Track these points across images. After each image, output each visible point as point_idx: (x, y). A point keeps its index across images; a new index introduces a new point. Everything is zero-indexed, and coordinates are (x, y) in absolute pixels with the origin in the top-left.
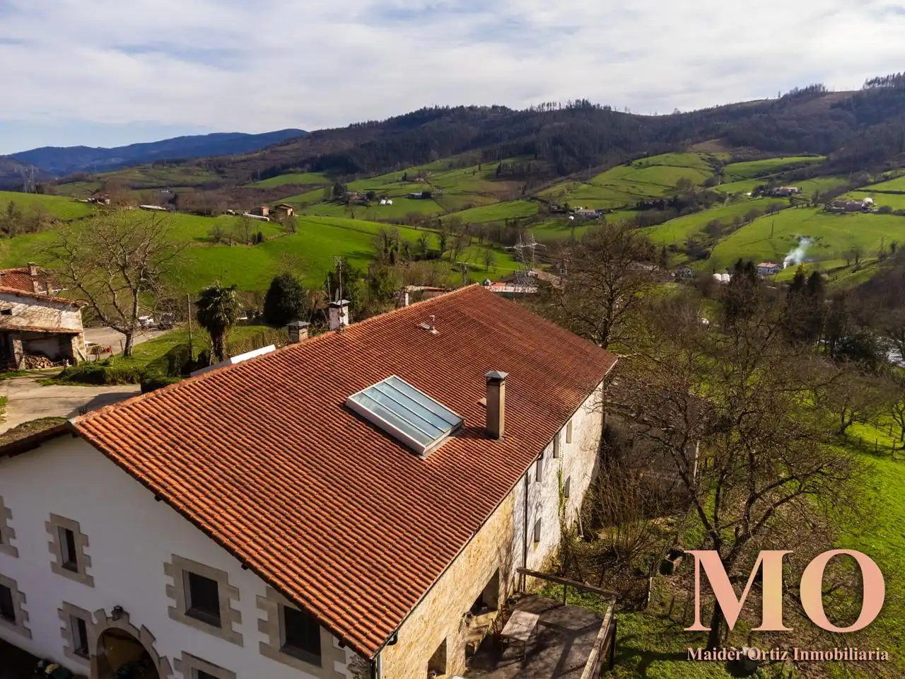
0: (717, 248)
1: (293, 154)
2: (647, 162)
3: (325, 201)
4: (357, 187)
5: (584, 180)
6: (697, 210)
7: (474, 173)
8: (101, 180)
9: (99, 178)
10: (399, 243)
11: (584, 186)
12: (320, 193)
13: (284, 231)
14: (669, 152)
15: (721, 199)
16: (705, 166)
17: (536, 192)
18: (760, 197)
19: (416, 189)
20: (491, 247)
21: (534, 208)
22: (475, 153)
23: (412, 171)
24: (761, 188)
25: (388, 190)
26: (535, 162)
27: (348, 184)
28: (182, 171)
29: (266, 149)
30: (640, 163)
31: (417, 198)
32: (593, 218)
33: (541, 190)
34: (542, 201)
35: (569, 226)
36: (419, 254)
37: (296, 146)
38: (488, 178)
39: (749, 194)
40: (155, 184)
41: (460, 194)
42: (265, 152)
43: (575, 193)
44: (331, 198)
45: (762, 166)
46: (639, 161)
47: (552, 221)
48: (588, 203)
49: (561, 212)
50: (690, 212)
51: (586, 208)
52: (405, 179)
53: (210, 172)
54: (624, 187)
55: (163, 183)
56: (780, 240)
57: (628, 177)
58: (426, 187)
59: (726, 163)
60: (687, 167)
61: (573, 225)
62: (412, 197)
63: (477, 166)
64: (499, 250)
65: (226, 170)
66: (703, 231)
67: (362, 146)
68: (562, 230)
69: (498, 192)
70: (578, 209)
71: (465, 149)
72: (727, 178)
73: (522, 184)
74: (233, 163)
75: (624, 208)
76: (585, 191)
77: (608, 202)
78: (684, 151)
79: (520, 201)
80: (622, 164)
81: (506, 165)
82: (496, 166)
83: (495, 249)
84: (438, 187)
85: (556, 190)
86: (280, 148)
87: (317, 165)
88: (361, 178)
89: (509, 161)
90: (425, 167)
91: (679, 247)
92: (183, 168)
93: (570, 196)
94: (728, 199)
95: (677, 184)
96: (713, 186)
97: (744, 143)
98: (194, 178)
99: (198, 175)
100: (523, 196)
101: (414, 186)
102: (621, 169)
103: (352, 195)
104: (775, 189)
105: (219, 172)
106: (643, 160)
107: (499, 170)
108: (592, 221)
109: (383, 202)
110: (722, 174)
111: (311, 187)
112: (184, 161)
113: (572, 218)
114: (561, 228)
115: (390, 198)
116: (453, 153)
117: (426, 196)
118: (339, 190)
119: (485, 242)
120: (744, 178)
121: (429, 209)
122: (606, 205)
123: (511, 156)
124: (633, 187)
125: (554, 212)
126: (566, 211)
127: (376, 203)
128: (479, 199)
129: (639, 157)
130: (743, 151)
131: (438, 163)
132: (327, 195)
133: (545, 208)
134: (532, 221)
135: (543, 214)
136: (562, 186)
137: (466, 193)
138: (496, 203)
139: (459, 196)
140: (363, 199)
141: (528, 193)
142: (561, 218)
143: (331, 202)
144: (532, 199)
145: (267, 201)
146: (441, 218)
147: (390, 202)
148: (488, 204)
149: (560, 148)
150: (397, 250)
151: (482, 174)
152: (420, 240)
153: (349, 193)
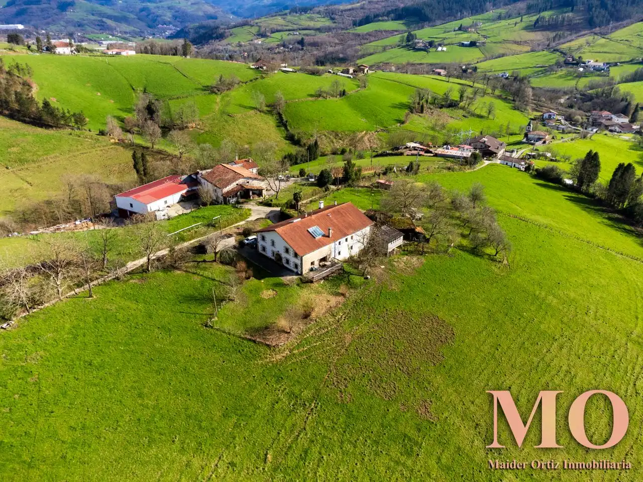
3: (399, 46)
4: (424, 35)
7: (516, 24)
11: (603, 41)
12: (397, 38)
17: (559, 44)
19: (467, 37)
21: (555, 57)
25: (445, 38)
26: (570, 15)
27: (417, 32)
28: (308, 18)
31: (466, 46)
32: (599, 70)
33: (564, 43)
34: (562, 52)
35: (576, 77)
36: (444, 103)
38: (527, 28)
40: (291, 28)
41: (500, 42)
43: (591, 47)
44: (403, 44)
47: (563, 71)
48: (600, 57)
49: (573, 64)
51: (597, 61)
52: (460, 28)
53: (326, 18)
54: (637, 42)
55: (295, 27)
58: (475, 36)
61: (580, 76)
62: (463, 45)
63: (520, 18)
65: (336, 17)
68: (570, 80)
69: (532, 41)
70: (589, 62)
73: (552, 35)
74: (342, 11)
75: (630, 62)
76: (603, 45)
79: (545, 52)
81: (543, 18)
82: (535, 18)
84: (486, 37)
89: (546, 14)
90: (480, 17)
92: (308, 15)
93: (587, 49)
98: (315, 23)
99: (317, 21)
100: (548, 47)
101: (465, 35)
103: (418, 43)
105: (332, 19)
107: (537, 22)
108: (598, 72)
109: (440, 49)
111: (392, 33)
112: (311, 10)
114: (569, 78)
115: (446, 45)
117: (473, 44)
118: (410, 38)
121: (471, 56)
122: (613, 58)
125: (567, 63)
126: (578, 63)
127: (434, 49)
128: (515, 47)
131: (491, 14)
132: (402, 41)
133: (562, 60)
134: (546, 70)
135: (558, 65)
136: (582, 41)
137: (505, 41)
138: (527, 52)
139: (499, 45)
140: (425, 46)
141: (553, 44)
142: (572, 70)
143: (403, 47)
144: (554, 50)
145: (361, 45)
146: (477, 65)
147: (445, 49)
148: (521, 52)
149: (595, 2)
150: (427, 102)
151: (522, 25)
152: (445, 94)
153: (417, 40)
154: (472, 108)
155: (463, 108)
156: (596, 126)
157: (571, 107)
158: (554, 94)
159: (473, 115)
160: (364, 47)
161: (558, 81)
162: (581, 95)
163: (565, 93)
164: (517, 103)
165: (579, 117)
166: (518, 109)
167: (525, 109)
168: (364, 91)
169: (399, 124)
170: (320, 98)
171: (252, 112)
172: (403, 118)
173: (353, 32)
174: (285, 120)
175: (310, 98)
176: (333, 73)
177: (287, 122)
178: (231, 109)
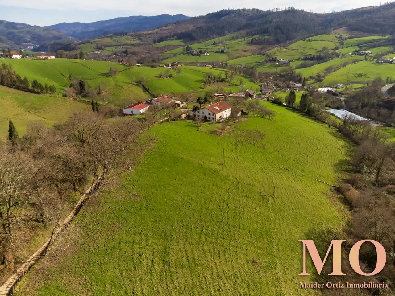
0: (326, 78)
1: (169, 31)
2: (312, 39)
3: (183, 53)
4: (195, 47)
5: (284, 47)
6: (327, 61)
7: (242, 41)
9: (95, 42)
10: (213, 77)
11: (284, 50)
12: (181, 49)
14: (322, 34)
15: (338, 56)
16: (337, 40)
17: (265, 51)
18: (354, 55)
19: (218, 48)
20: (243, 76)
21: (264, 58)
22: (243, 32)
23: (217, 40)
24: (356, 51)
25: (207, 49)
26: (267, 37)
27: (191, 46)
29: (158, 28)
30: (309, 40)
31: (219, 53)
32: (285, 63)
33: (267, 51)
34: (267, 55)
35: (275, 67)
36: (218, 80)
37: (170, 27)
38: (248, 44)
39: (350, 54)
40: (116, 44)
41: (236, 51)
42: (157, 30)
43: (280, 52)
44: (185, 52)
45: (360, 40)
46: (309, 38)
47: (269, 64)
48: (285, 57)
49: (273, 61)
50: (324, 62)
51: (283, 59)
52: (214, 44)
53: (137, 39)
54: (300, 50)
56: (351, 75)
57: (302, 46)
58: (223, 48)
59: (346, 39)
60: (328, 41)
61: (277, 66)
62: (217, 52)
63: (244, 39)
64: (246, 77)
65: (143, 38)
66: (326, 70)
67: (197, 28)
69: (251, 50)
70: (280, 59)
71: (239, 29)
72: (345, 46)
73: (260, 47)
74: (145, 35)
75: (299, 59)
76: (285, 52)
77: (293, 56)
78: (329, 34)
79: (259, 55)
80: (301, 40)
81: (255, 38)
82: (251, 39)
83: (245, 77)
84: (228, 48)
85: (273, 51)
86: (163, 28)
87: (179, 37)
88: (197, 43)
89: (256, 37)
90: (223, 37)
91: (314, 77)
92: (126, 37)
93: (278, 54)
94: (341, 56)
95: (322, 49)
96: (337, 49)
97: (357, 29)
99: (132, 40)
100: (260, 53)
101: (218, 47)
102: (301, 42)
103: (194, 51)
104: (361, 52)
105: (140, 39)
106: (310, 38)
107: (252, 40)
108: (285, 65)
109: (206, 54)
110: (343, 44)
111: (177, 46)
112: (126, 34)
113: (277, 63)
114: (273, 67)
115: (208, 52)
116: (235, 31)
117: (222, 52)
118: (188, 49)
119: (242, 74)
120: (352, 46)
121: (223, 58)
122: (291, 58)
123: (258, 34)
124: (304, 50)
125: (271, 61)
126: (275, 60)
127: (203, 55)
128: (243, 53)
129: (309, 37)
130: (356, 32)
131: (228, 36)
132: (184, 51)
133: (268, 59)
134: (261, 64)
135: (266, 61)
136: (275, 49)
137: (238, 50)
138: (250, 55)
139: (235, 52)
140: (198, 53)
141: (262, 51)
142: (273, 63)
143: (185, 54)
144: (263, 54)
145: (161, 53)
146: (227, 62)
147: (208, 54)
148: (247, 56)
149: (278, 31)
150: (211, 79)
151: (245, 42)
152: (219, 75)
153: (192, 50)
154: (232, 82)
155: (228, 82)
156: (288, 88)
157: (276, 80)
158: (267, 75)
159: (233, 85)
160: (163, 54)
161: (266, 69)
162: (279, 75)
163: (272, 74)
164: (252, 79)
165: (280, 84)
166: (253, 82)
167: (256, 82)
168: (180, 75)
169: (201, 89)
170: (161, 78)
171: (130, 85)
172: (203, 87)
173: (155, 46)
174: (147, 89)
175: (156, 78)
176: (162, 66)
177: (149, 89)
178: (120, 84)
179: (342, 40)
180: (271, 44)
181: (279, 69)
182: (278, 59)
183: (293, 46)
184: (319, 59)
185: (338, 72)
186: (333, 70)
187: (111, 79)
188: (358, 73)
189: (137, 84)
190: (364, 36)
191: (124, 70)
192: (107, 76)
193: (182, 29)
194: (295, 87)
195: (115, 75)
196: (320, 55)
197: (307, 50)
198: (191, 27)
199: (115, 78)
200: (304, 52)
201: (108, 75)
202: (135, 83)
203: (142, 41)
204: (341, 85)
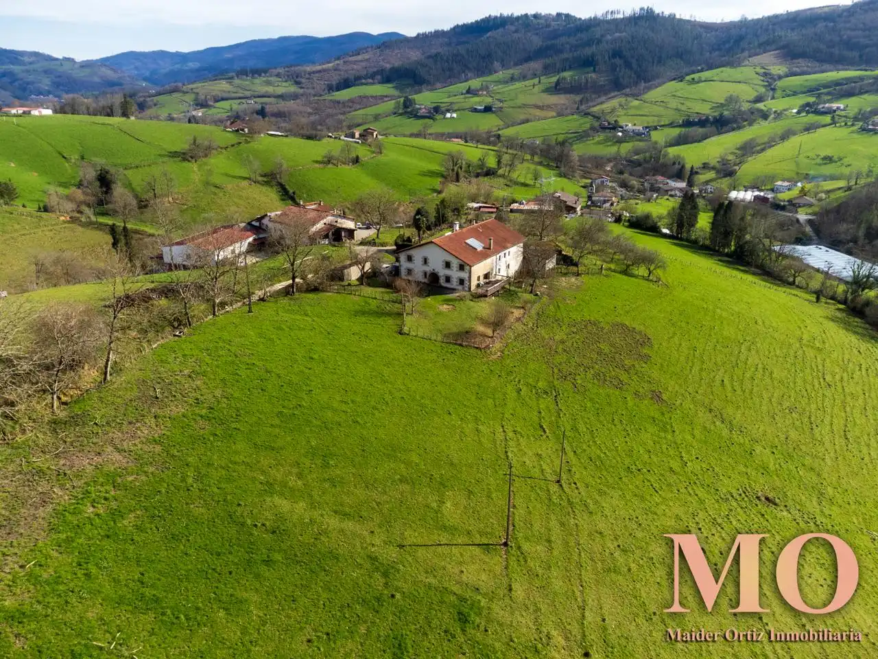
0: (745, 166)
1: (364, 64)
2: (700, 77)
3: (395, 113)
4: (424, 99)
5: (636, 96)
6: (739, 128)
7: (534, 85)
8: (194, 90)
9: (192, 89)
10: (464, 163)
11: (636, 103)
12: (391, 105)
13: (374, 152)
14: (723, 66)
15: (765, 116)
16: (758, 80)
17: (590, 107)
18: (804, 114)
19: (478, 102)
20: (540, 163)
21: (586, 123)
22: (536, 65)
23: (475, 83)
24: (808, 105)
25: (451, 103)
26: (594, 75)
27: (415, 97)
28: (264, 81)
29: (338, 59)
30: (693, 79)
31: (480, 111)
32: (639, 134)
33: (595, 106)
34: (593, 116)
35: (617, 142)
36: (479, 171)
37: (366, 56)
38: (548, 91)
39: (795, 111)
40: (241, 95)
41: (519, 107)
42: (338, 62)
43: (626, 109)
44: (401, 111)
45: (816, 80)
46: (692, 76)
47: (601, 136)
48: (637, 120)
49: (610, 128)
50: (733, 129)
51: (635, 125)
52: (469, 91)
53: (289, 82)
54: (674, 104)
55: (248, 94)
56: (805, 160)
57: (678, 94)
58: (488, 100)
59: (780, 77)
60: (739, 82)
61: (620, 141)
62: (476, 110)
63: (537, 79)
64: (548, 166)
65: (303, 80)
66: (738, 149)
67: (430, 57)
68: (610, 145)
69: (555, 105)
70: (627, 125)
71: (528, 59)
72: (778, 93)
73: (578, 98)
74: (310, 74)
75: (671, 125)
76: (636, 108)
77: (656, 119)
78: (739, 65)
79: (575, 116)
80: (674, 79)
81: (564, 79)
82: (554, 79)
83: (544, 165)
84: (501, 101)
85: (609, 105)
86: (351, 59)
87: (388, 77)
88: (427, 90)
89: (567, 74)
90: (489, 78)
91: (712, 165)
92: (264, 79)
93: (621, 112)
94: (772, 116)
95: (726, 100)
96: (762, 101)
97: (803, 55)
98: (275, 88)
99: (278, 86)
100: (578, 111)
101: (476, 99)
102: (672, 85)
103: (420, 109)
104: (821, 106)
105: (297, 83)
106: (696, 76)
107: (558, 83)
108: (639, 137)
109: (448, 115)
110: (774, 90)
111: (382, 98)
112: (265, 72)
113: (620, 134)
114: (609, 144)
115: (455, 111)
116: (516, 64)
117: (488, 109)
118: (408, 103)
119: (536, 159)
120: (795, 94)
121: (488, 123)
122: (652, 121)
123: (570, 68)
124: (683, 104)
125: (604, 128)
126: (615, 127)
127: (442, 116)
128: (538, 112)
129: (693, 72)
130: (802, 63)
131: (501, 75)
132: (397, 107)
133: (596, 124)
134: (582, 136)
135: (593, 128)
136: (614, 103)
137: (525, 106)
138: (552, 117)
139: (519, 110)
140: (430, 112)
141: (583, 107)
142: (610, 135)
143: (401, 114)
144: (585, 114)
145: (344, 113)
146: (500, 132)
147: (455, 115)
148: (545, 118)
149: (618, 61)
150: (461, 168)
151: (542, 87)
152: (480, 159)
153: (417, 106)
154: (514, 175)
155: (503, 176)
156: (654, 191)
157: (621, 173)
158: (598, 162)
159: (517, 183)
160: (349, 116)
161: (595, 147)
162: (626, 161)
163: (609, 160)
164: (562, 169)
165: (634, 182)
166: (565, 177)
167: (573, 176)
168: (382, 158)
169: (435, 194)
170: (330, 166)
171: (245, 183)
172: (438, 187)
173: (330, 98)
174: (291, 191)
175: (317, 165)
176: (335, 138)
177: (294, 193)
178: (217, 180)
179: (770, 81)
180: (601, 91)
181: (626, 148)
182: (622, 123)
183: (655, 94)
184: (720, 124)
185: (770, 153)
186: (759, 148)
187: (194, 166)
188: (823, 154)
189: (265, 179)
190: (823, 72)
191: (233, 146)
192: (184, 159)
193: (393, 60)
194: (671, 190)
195: (206, 156)
196: (721, 115)
197: (688, 104)
198: (415, 55)
199: (205, 164)
200: (684, 108)
201: (184, 156)
202: (260, 179)
203: (301, 88)
204: (786, 184)
